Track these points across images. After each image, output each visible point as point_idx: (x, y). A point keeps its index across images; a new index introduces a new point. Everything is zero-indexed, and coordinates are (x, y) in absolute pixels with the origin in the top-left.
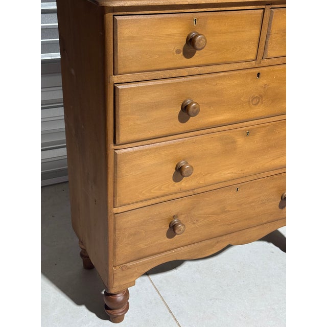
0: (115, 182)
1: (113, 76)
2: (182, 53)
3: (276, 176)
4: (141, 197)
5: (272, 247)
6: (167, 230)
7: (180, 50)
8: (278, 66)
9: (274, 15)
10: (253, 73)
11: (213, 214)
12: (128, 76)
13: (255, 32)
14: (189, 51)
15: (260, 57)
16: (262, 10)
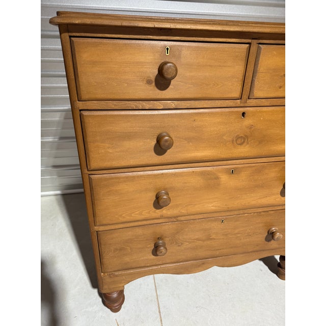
0: (93, 204)
1: (78, 102)
2: (154, 84)
3: (263, 213)
4: (121, 219)
5: (262, 265)
6: (152, 249)
7: (151, 80)
8: (266, 108)
9: (262, 51)
10: (237, 112)
11: (198, 239)
12: (94, 103)
13: (239, 68)
14: (162, 83)
15: (245, 96)
16: (248, 45)
